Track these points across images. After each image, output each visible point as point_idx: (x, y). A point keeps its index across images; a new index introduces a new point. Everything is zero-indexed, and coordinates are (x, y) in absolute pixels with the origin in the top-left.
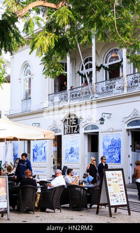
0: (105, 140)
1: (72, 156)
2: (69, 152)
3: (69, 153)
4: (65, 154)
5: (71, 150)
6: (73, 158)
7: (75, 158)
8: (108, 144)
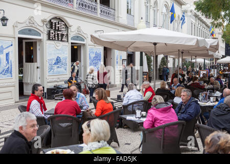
0: (91, 52)
1: (58, 67)
2: (54, 62)
3: (55, 64)
4: (48, 65)
5: (57, 59)
6: (59, 69)
7: (62, 69)
8: (93, 56)
